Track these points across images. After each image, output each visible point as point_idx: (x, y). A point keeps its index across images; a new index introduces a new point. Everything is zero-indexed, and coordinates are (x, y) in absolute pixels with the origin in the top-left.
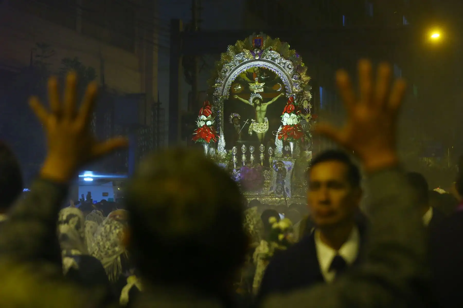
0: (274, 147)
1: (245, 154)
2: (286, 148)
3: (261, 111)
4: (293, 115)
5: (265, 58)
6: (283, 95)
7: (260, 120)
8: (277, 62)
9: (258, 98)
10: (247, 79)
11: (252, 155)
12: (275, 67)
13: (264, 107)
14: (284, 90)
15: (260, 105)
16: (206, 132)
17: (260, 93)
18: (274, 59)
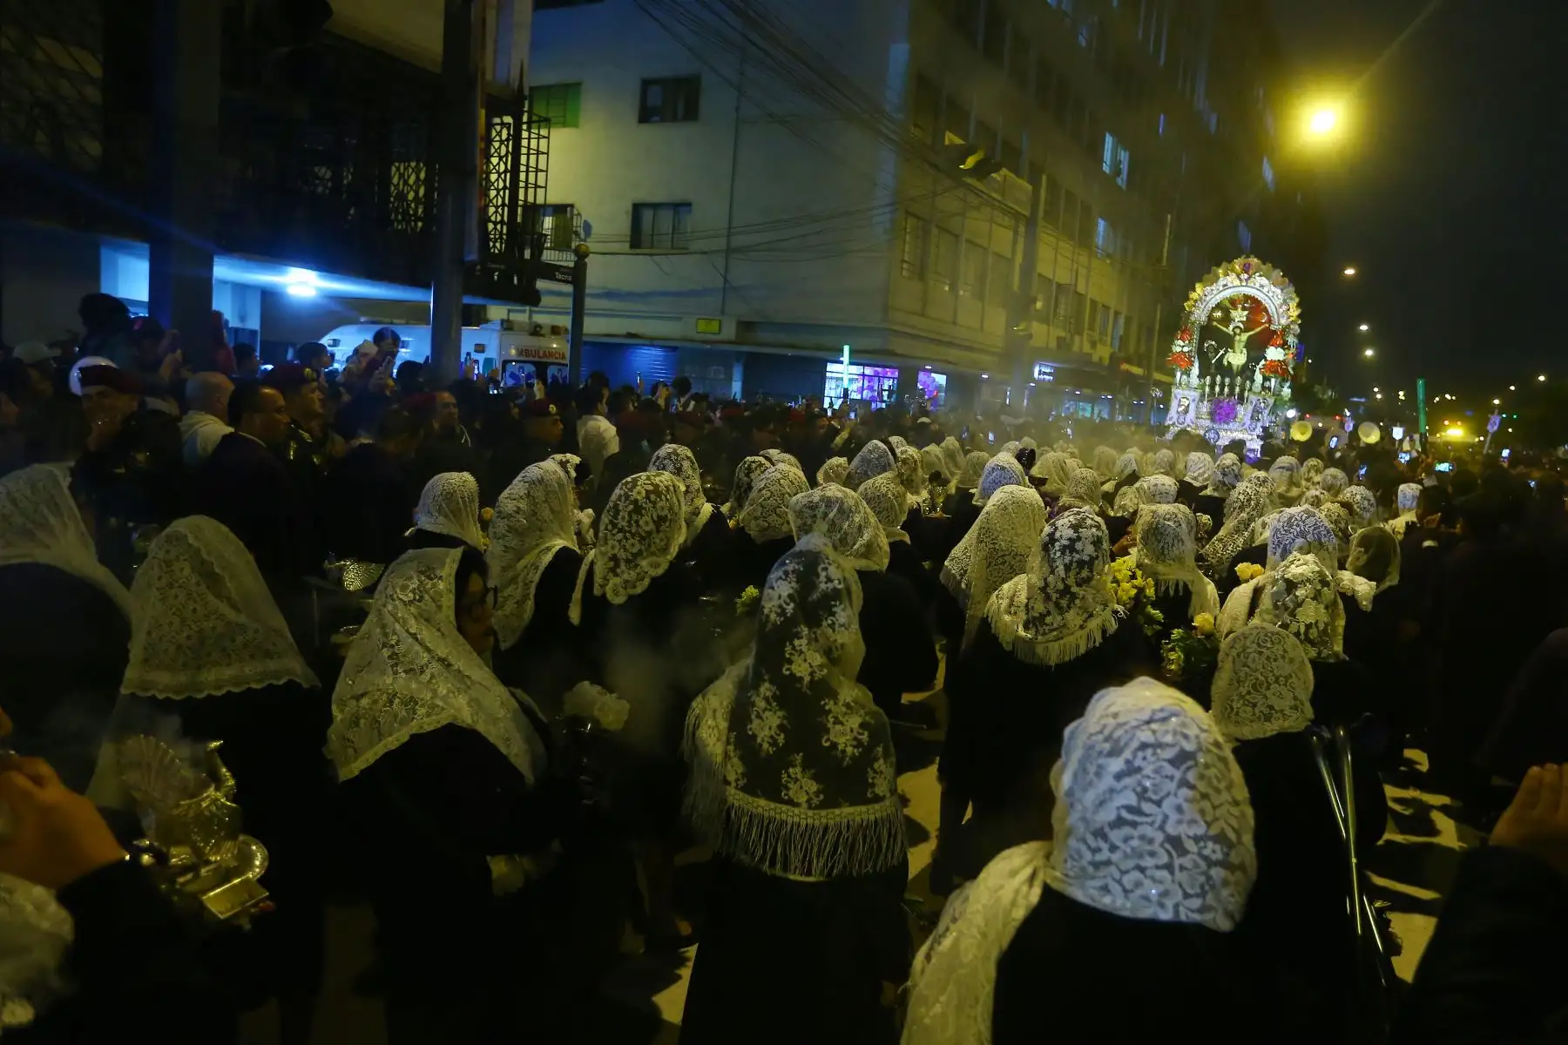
0: (1253, 381)
1: (1219, 385)
2: (1267, 384)
3: (1240, 341)
4: (1279, 349)
5: (1252, 285)
6: (1267, 326)
7: (1237, 350)
8: (1265, 290)
9: (1238, 327)
10: (1228, 305)
11: (1227, 387)
12: (1262, 295)
13: (1245, 337)
14: (1270, 321)
15: (1240, 335)
16: (1181, 358)
17: (1242, 322)
18: (1262, 286)
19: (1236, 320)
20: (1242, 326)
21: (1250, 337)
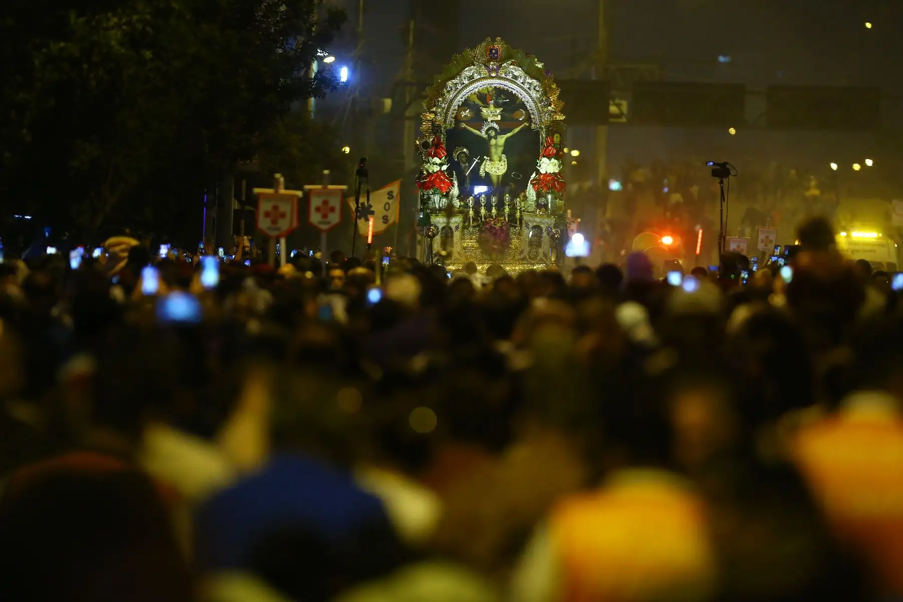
1: (484, 206)
3: (496, 145)
4: (553, 160)
5: (504, 75)
6: (527, 125)
7: (495, 157)
8: (520, 81)
9: (493, 129)
10: (478, 102)
11: (494, 208)
12: (517, 88)
13: (502, 140)
14: (529, 119)
15: (495, 137)
16: (441, 180)
17: (497, 122)
18: (515, 77)
19: (489, 120)
20: (496, 126)
21: (507, 140)
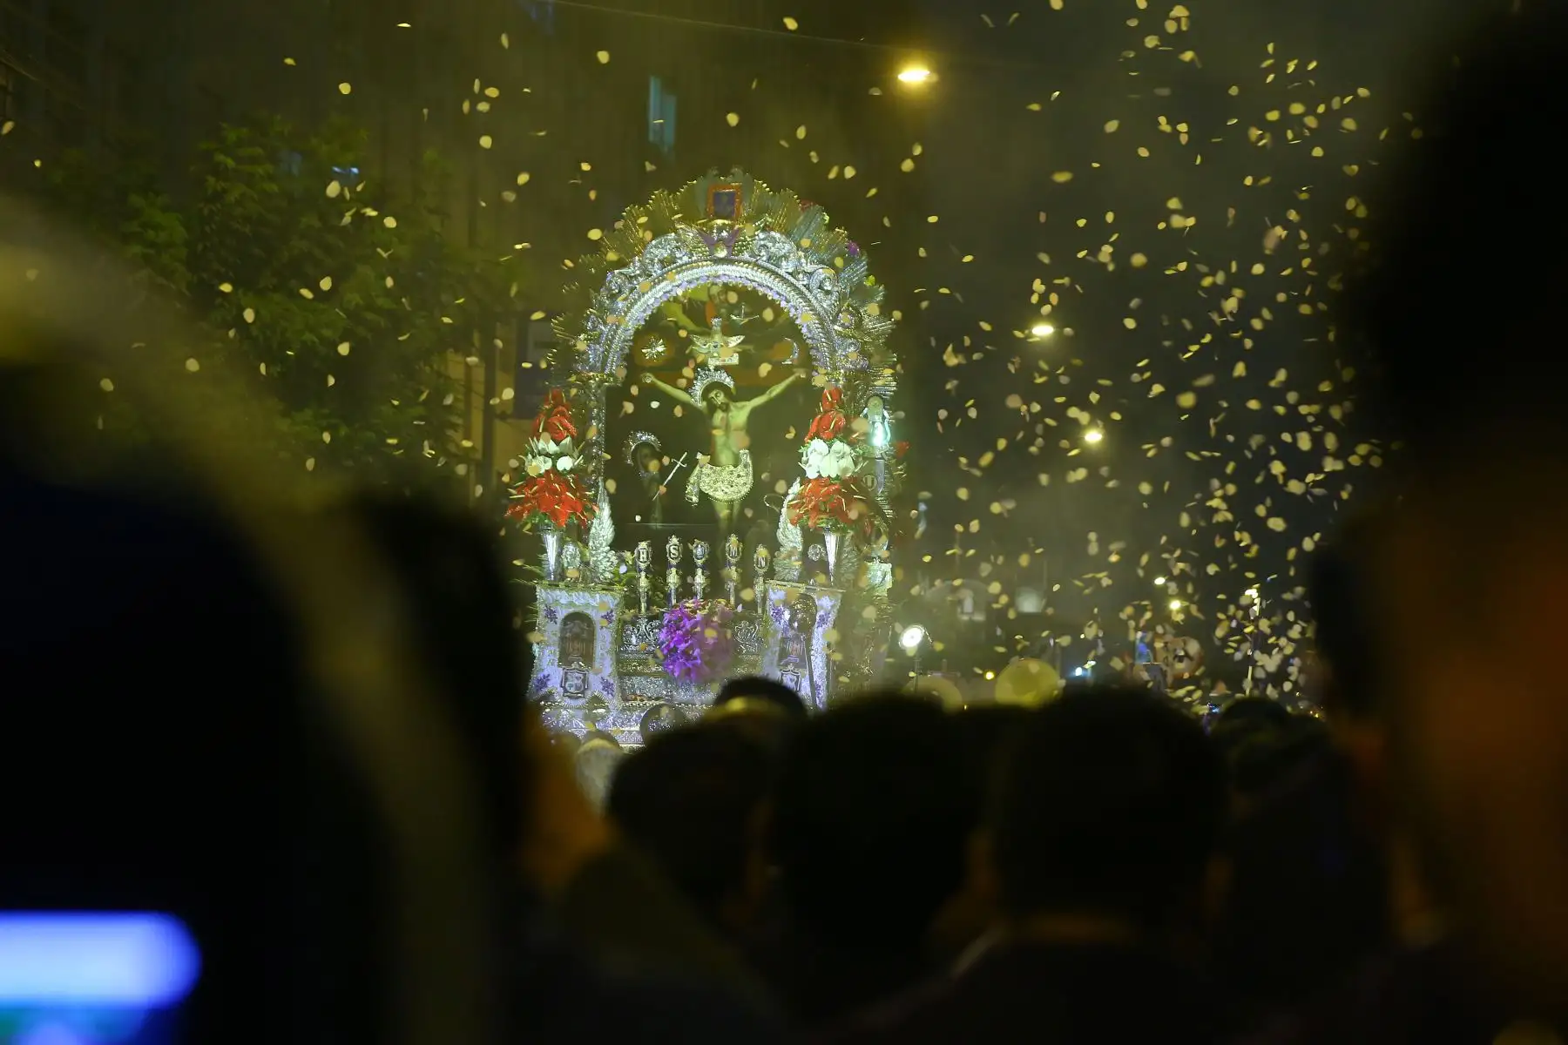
0: (774, 546)
1: (677, 566)
3: (728, 428)
4: (839, 446)
5: (746, 256)
6: (803, 376)
7: (725, 457)
8: (786, 267)
9: (720, 386)
10: (682, 319)
11: (699, 571)
12: (778, 286)
13: (740, 414)
14: (807, 362)
15: (725, 408)
16: (555, 492)
17: (728, 369)
18: (776, 260)
19: (712, 363)
20: (728, 381)
21: (755, 412)
